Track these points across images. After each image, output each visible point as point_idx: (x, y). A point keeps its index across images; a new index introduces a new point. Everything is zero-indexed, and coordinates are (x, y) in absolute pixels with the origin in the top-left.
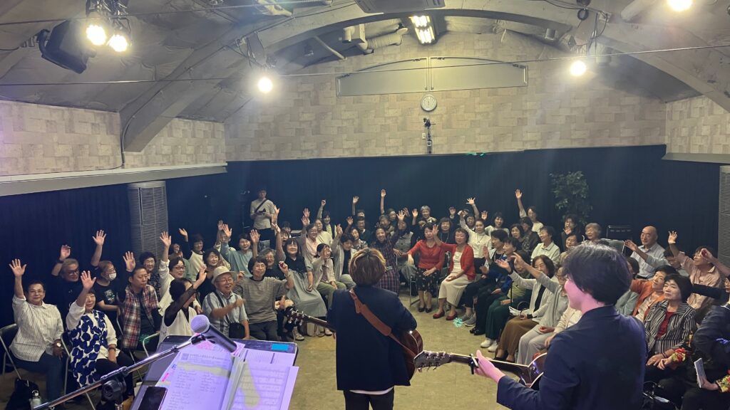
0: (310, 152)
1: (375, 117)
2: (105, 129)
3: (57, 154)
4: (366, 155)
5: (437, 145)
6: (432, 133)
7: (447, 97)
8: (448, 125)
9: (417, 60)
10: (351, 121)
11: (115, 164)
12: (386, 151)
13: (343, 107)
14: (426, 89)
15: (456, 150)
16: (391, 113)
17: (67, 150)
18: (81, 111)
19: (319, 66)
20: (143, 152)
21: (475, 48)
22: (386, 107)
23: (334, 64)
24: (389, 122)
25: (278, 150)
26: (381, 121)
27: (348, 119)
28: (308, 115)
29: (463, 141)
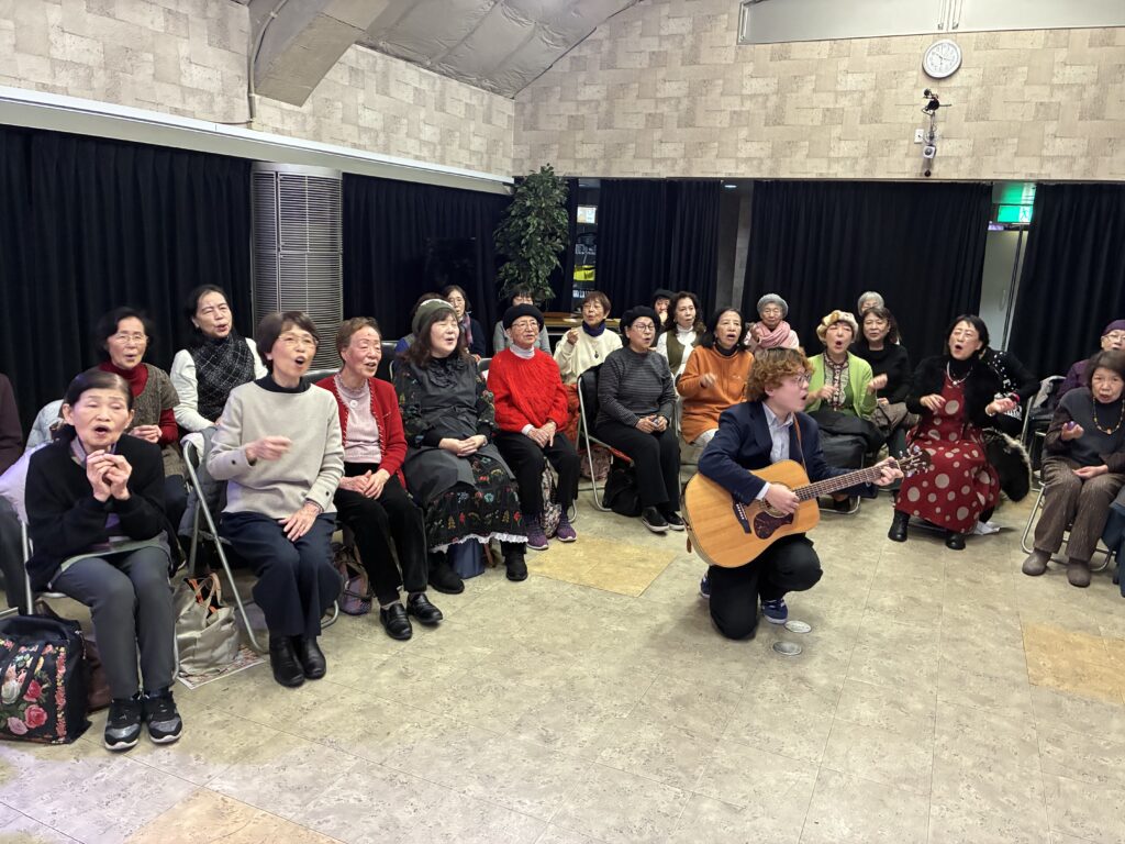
0: (669, 163)
1: (814, 90)
2: (205, 32)
3: (58, 55)
4: (785, 174)
5: (947, 158)
6: (939, 130)
7: (987, 47)
8: (980, 114)
10: (761, 99)
11: (228, 113)
12: (829, 167)
13: (749, 69)
14: (940, 27)
16: (851, 82)
17: (88, 51)
20: (307, 107)
22: (841, 68)
24: (844, 102)
25: (607, 156)
26: (827, 100)
27: (753, 96)
28: (674, 85)
29: (1012, 150)
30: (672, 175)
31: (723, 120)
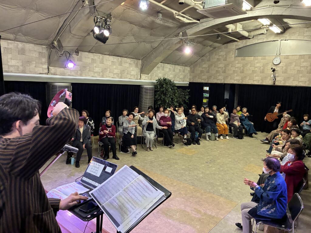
0: (220, 80)
1: (250, 66)
2: (134, 66)
3: (114, 72)
4: (244, 83)
5: (278, 81)
6: (277, 75)
7: (287, 58)
8: (285, 72)
9: (274, 41)
10: (239, 68)
11: (137, 78)
12: (253, 82)
13: (237, 62)
14: (277, 54)
15: (288, 84)
16: (258, 65)
17: (118, 71)
18: (126, 58)
19: (229, 44)
20: (150, 75)
21: (305, 35)
22: (256, 62)
23: (235, 43)
24: (256, 69)
25: (208, 78)
26: (253, 68)
27: (238, 67)
28: (222, 65)
29: (292, 80)
30: (221, 83)
31: (232, 72)
